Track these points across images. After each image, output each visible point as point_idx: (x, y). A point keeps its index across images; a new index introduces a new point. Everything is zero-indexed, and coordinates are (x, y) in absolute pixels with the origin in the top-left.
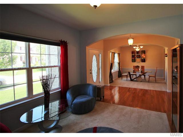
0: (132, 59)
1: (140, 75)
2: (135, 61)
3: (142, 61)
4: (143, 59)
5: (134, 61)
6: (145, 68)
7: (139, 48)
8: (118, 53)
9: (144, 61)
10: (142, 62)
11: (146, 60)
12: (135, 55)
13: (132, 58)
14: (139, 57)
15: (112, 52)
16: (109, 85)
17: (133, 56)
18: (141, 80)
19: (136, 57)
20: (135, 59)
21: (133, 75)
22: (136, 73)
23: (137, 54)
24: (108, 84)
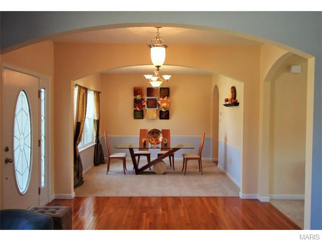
0: (135, 111)
1: (159, 155)
2: (142, 117)
3: (160, 115)
4: (163, 110)
5: (139, 114)
6: (171, 136)
7: (158, 80)
8: (95, 92)
9: (165, 115)
10: (161, 118)
11: (170, 112)
12: (142, 99)
13: (135, 107)
14: (153, 104)
15: (80, 87)
16: (73, 195)
17: (137, 103)
18: (165, 171)
19: (145, 104)
20: (142, 111)
21: (139, 155)
22: (147, 149)
23: (148, 96)
24: (70, 193)
